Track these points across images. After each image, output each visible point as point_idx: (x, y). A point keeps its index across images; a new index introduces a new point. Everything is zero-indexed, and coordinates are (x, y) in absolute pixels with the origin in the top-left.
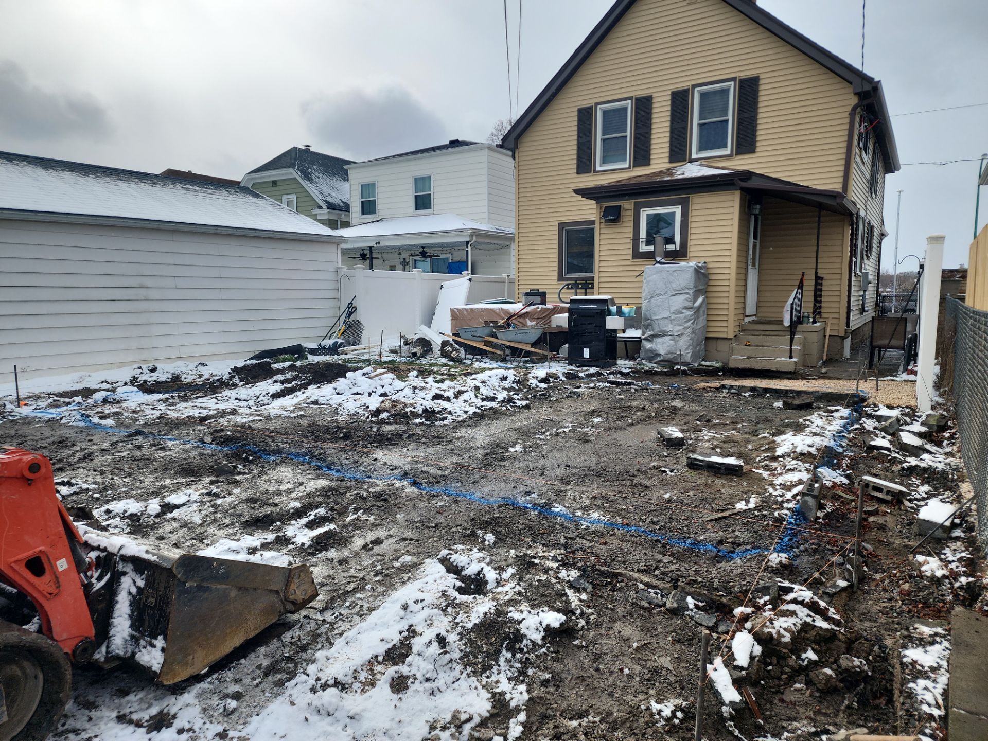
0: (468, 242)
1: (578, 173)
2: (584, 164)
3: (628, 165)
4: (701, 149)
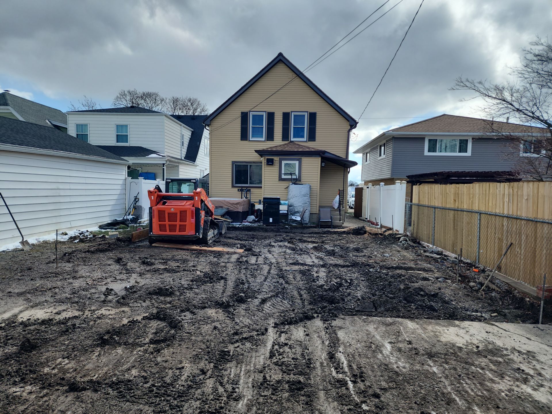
0: (164, 164)
1: (241, 140)
2: (244, 136)
3: (264, 140)
4: (294, 137)
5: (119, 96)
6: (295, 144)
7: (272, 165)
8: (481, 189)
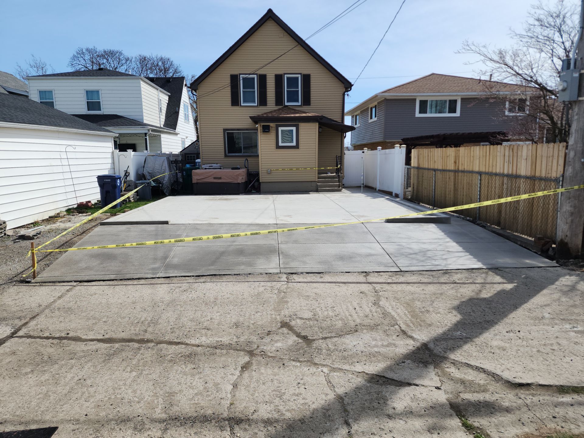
0: (146, 134)
1: (232, 105)
2: (235, 102)
3: (256, 105)
4: (288, 101)
6: (290, 109)
7: (269, 132)
8: (482, 152)
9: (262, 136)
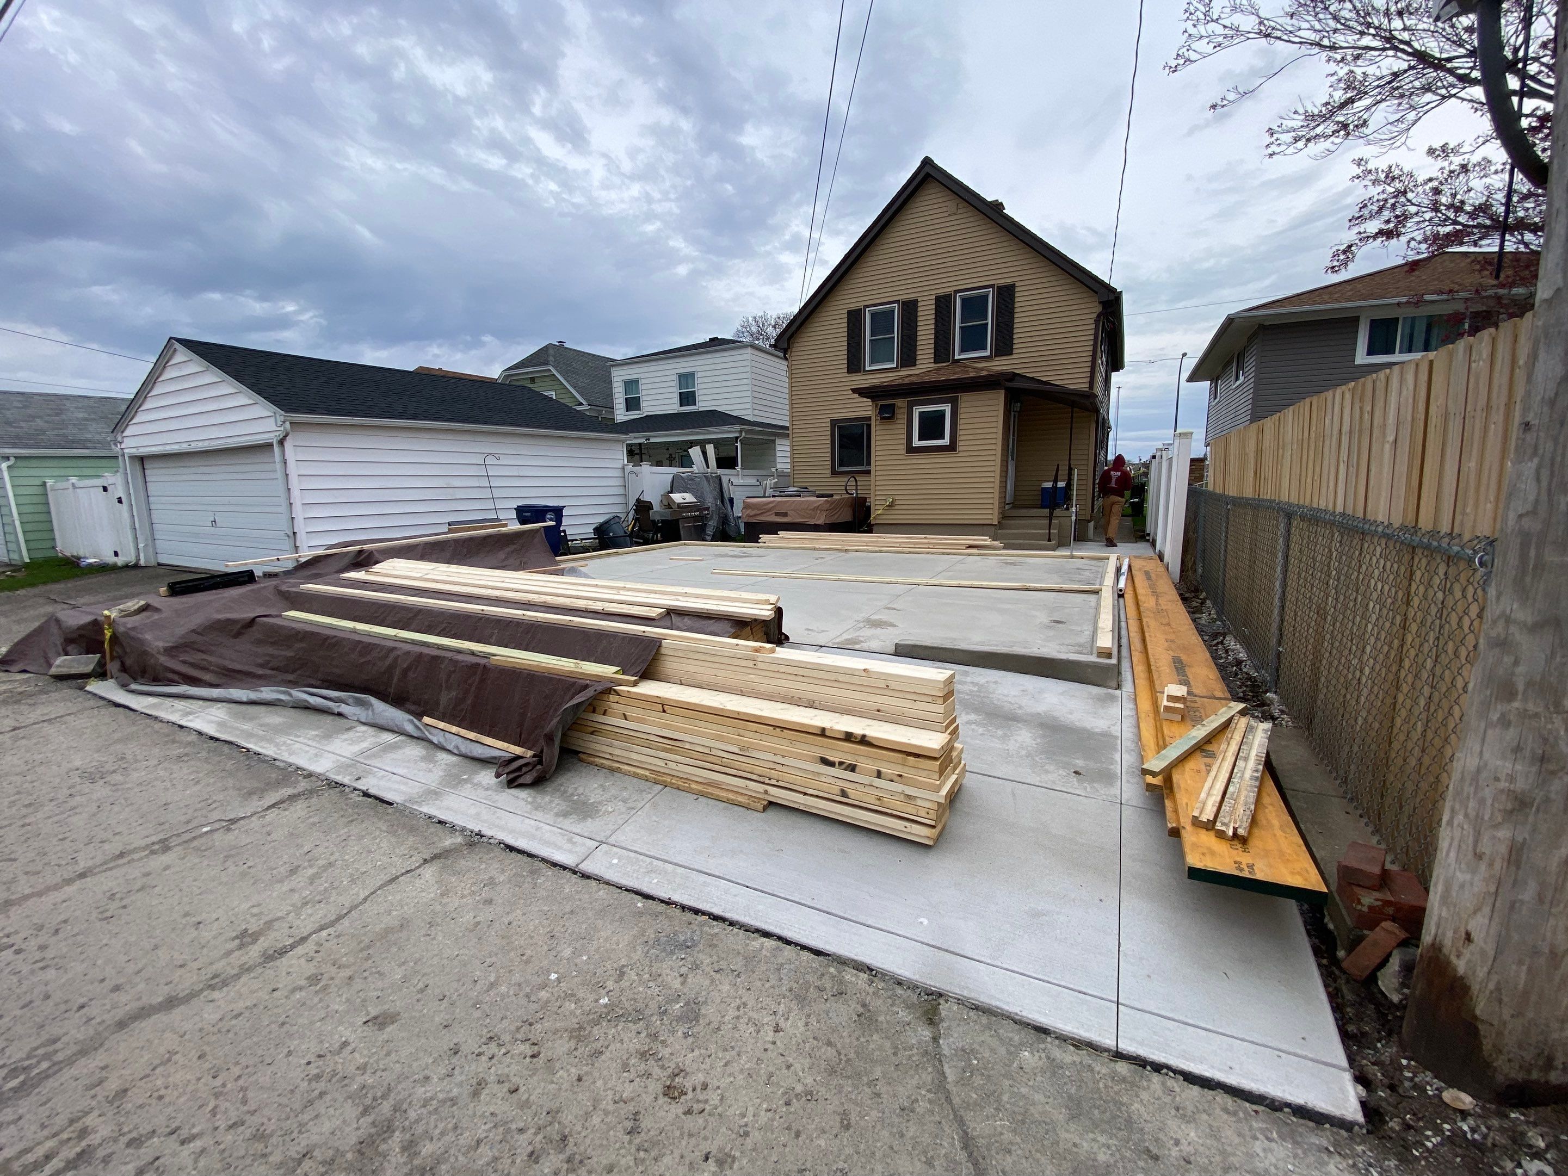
0: (736, 438)
1: (848, 372)
2: (854, 365)
3: (892, 367)
4: (963, 350)
5: (740, 328)
6: (964, 365)
7: (893, 418)
9: (878, 428)
